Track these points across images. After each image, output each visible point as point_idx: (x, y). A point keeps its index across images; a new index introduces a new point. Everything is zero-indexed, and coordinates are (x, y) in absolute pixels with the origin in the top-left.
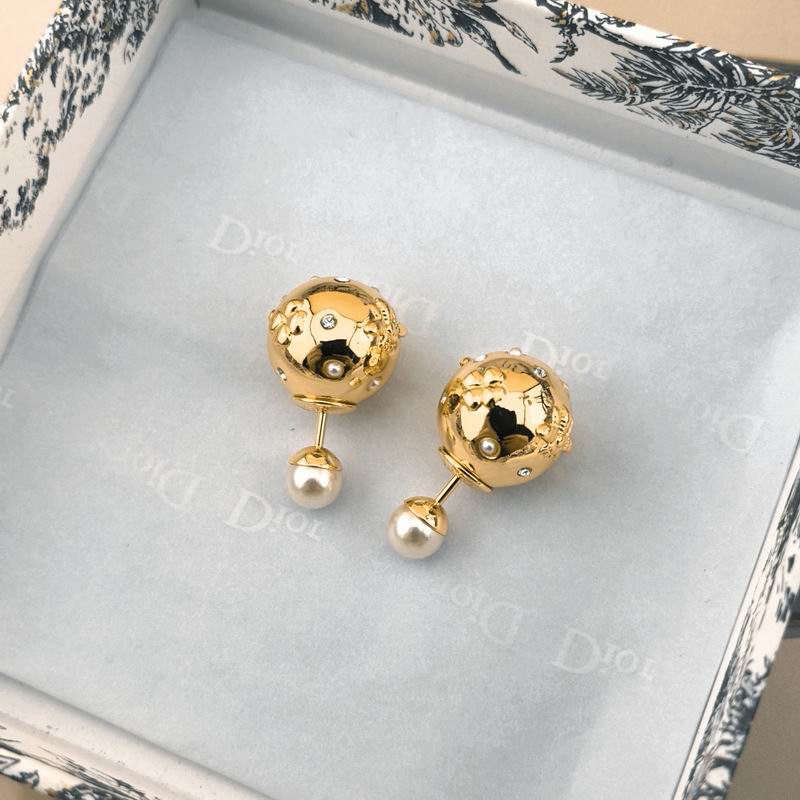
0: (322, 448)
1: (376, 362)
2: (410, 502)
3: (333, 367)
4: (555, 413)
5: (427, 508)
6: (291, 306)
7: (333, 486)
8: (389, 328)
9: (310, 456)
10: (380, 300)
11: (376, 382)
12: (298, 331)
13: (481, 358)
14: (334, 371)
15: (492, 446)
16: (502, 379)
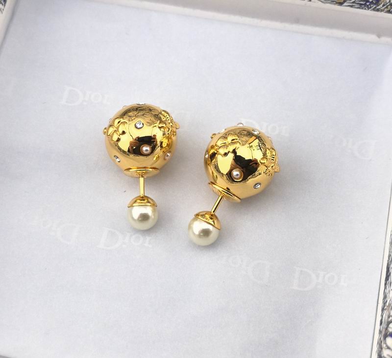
0: (144, 196)
1: (166, 145)
2: (197, 215)
3: (146, 149)
4: (268, 151)
5: (207, 216)
6: (117, 121)
7: (154, 215)
8: (171, 124)
9: (139, 201)
10: (163, 111)
11: (168, 154)
12: (124, 133)
13: (223, 131)
14: (147, 150)
15: (238, 173)
16: (237, 138)
